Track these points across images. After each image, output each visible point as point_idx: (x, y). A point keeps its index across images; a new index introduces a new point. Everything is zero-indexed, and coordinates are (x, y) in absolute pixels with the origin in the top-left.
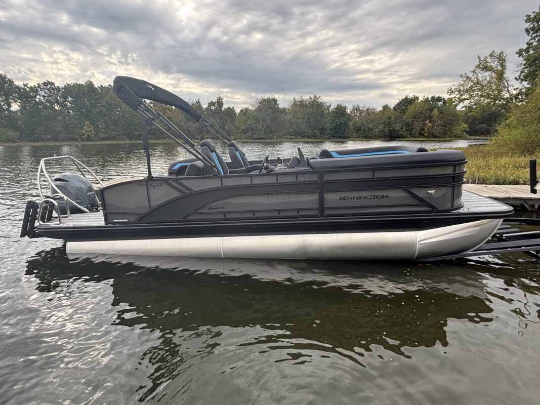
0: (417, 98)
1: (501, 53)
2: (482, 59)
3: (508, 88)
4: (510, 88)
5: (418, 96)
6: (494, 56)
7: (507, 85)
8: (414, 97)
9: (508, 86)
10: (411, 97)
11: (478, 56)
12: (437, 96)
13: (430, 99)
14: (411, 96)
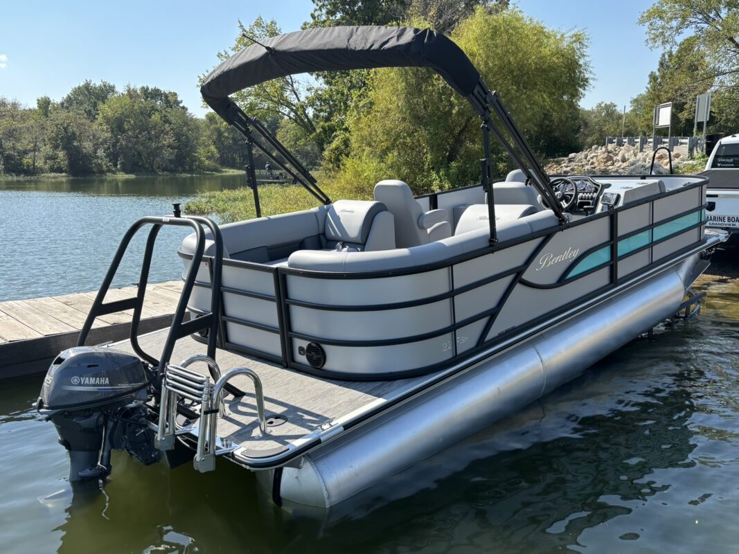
0: (111, 89)
1: (272, 22)
2: (248, 30)
3: (292, 85)
4: (295, 85)
5: (112, 84)
6: (263, 27)
7: (290, 81)
8: (105, 86)
9: (292, 82)
10: (97, 85)
11: (240, 22)
12: (151, 87)
13: (139, 92)
14: (97, 83)
